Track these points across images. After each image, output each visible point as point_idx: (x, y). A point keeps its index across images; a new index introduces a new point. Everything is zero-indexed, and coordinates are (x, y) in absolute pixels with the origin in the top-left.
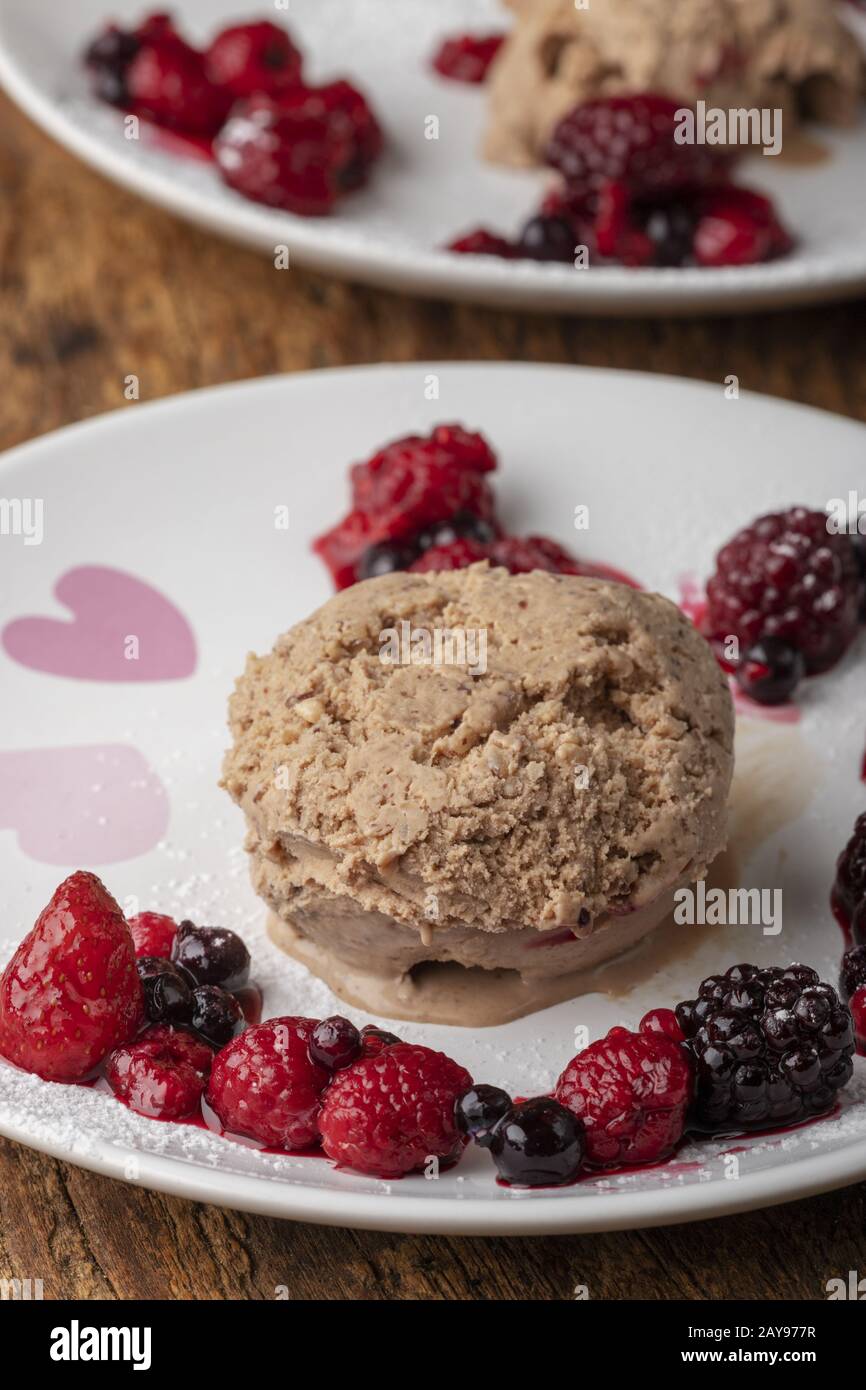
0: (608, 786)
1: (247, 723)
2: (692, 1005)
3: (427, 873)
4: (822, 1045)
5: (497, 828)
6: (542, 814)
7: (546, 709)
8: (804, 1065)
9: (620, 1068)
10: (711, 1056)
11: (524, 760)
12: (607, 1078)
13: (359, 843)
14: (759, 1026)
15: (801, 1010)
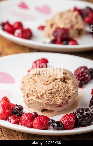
0: (65, 89)
1: (23, 83)
2: (75, 112)
3: (45, 97)
4: (90, 116)
5: (53, 92)
6: (58, 91)
7: (58, 80)
8: (88, 119)
9: (67, 118)
10: (78, 117)
11: (56, 85)
12: (66, 119)
13: (37, 94)
14: (83, 114)
15: (88, 112)
